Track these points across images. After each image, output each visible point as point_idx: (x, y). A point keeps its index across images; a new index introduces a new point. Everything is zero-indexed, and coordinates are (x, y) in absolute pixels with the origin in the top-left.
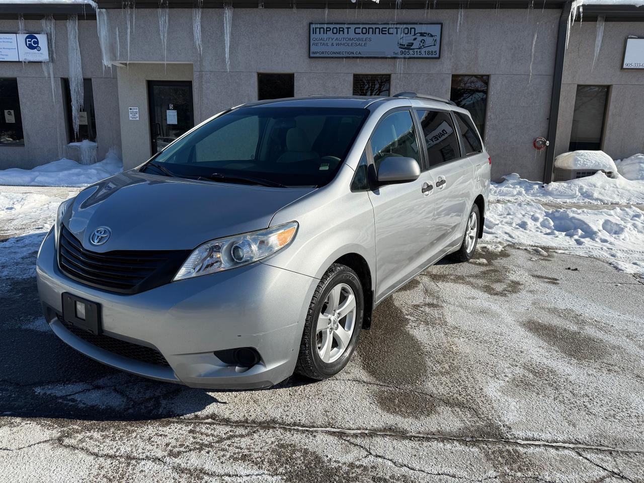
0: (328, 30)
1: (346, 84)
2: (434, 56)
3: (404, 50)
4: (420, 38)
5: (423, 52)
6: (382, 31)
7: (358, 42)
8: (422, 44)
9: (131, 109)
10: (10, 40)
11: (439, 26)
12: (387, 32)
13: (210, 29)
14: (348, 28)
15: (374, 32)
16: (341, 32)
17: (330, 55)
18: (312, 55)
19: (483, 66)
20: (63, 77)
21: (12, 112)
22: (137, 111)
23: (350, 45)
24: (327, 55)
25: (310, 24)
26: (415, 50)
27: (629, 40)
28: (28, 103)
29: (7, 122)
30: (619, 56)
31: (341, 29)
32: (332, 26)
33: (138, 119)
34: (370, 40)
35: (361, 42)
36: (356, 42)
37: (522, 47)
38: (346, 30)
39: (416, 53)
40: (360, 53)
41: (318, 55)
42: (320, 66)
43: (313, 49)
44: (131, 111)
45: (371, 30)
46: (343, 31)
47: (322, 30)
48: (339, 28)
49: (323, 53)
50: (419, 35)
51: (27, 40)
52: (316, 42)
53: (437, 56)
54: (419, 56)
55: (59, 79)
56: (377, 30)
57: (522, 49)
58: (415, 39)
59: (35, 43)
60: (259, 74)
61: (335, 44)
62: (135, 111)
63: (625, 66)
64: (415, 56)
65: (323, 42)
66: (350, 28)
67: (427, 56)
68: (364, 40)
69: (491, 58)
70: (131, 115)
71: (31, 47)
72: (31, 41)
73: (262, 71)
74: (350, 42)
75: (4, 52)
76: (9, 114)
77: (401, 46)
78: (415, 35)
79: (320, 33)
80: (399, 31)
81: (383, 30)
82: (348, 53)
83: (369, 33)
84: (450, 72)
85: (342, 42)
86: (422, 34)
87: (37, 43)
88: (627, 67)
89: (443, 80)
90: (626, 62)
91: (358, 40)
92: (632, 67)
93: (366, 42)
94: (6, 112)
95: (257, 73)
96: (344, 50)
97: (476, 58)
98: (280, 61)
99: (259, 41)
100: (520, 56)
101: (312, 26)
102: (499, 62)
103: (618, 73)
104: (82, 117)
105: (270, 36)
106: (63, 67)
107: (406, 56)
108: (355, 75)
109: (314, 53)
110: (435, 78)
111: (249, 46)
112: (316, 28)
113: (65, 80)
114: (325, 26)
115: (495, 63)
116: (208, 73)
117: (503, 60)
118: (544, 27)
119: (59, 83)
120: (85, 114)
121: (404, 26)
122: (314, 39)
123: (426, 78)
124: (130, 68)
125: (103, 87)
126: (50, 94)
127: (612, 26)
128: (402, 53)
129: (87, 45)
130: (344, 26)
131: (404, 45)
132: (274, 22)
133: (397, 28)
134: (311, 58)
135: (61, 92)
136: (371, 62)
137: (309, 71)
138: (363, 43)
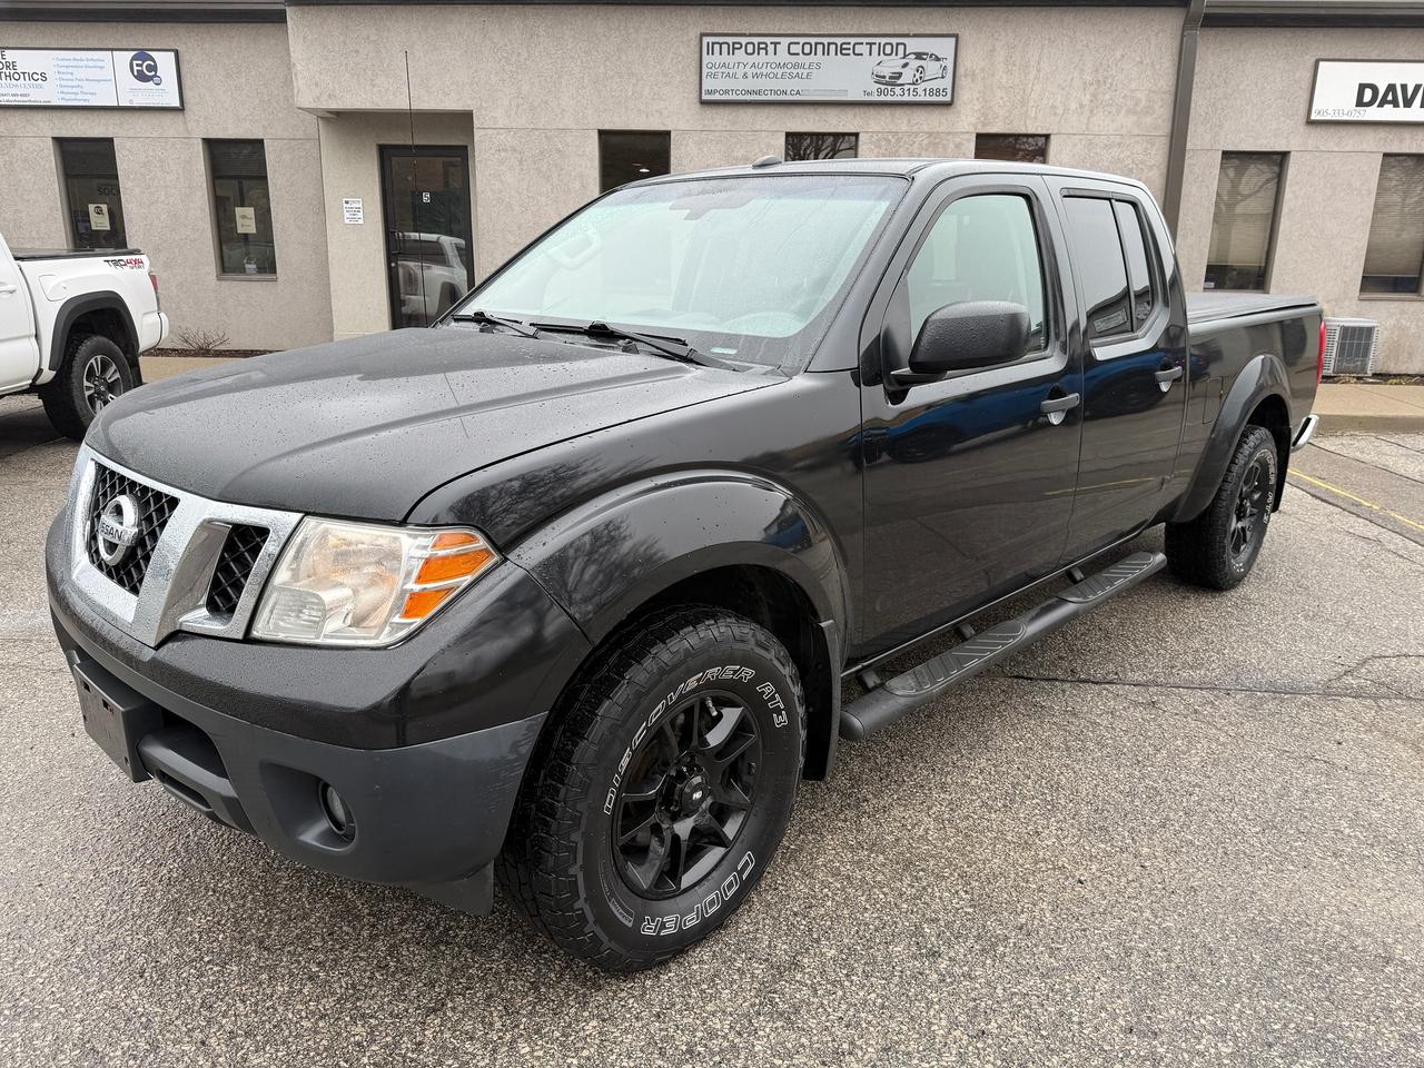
0: (733, 49)
2: (941, 99)
3: (883, 87)
4: (915, 64)
5: (920, 91)
6: (842, 49)
7: (795, 72)
8: (918, 75)
9: (347, 202)
10: (100, 64)
11: (954, 39)
12: (851, 52)
13: (506, 46)
14: (775, 44)
15: (826, 52)
16: (762, 52)
17: (741, 98)
18: (705, 97)
19: (1036, 118)
20: (206, 136)
21: (104, 207)
22: (360, 205)
23: (779, 76)
24: (735, 97)
25: (703, 35)
26: (906, 87)
27: (1321, 63)
28: (137, 190)
29: (94, 228)
30: (1303, 93)
31: (762, 46)
32: (744, 40)
33: (361, 222)
34: (819, 66)
35: (800, 71)
36: (792, 70)
37: (1110, 81)
38: (771, 48)
39: (906, 93)
40: (798, 93)
41: (716, 97)
42: (721, 118)
43: (708, 84)
44: (349, 205)
45: (820, 47)
46: (766, 49)
47: (725, 47)
48: (759, 44)
49: (726, 92)
50: (914, 56)
51: (135, 62)
52: (713, 70)
53: (948, 98)
54: (912, 98)
55: (200, 141)
56: (833, 47)
57: (1111, 85)
58: (905, 65)
59: (150, 68)
60: (602, 133)
61: (750, 75)
62: (354, 205)
63: (1314, 117)
64: (906, 98)
65: (727, 71)
66: (779, 43)
67: (928, 98)
68: (807, 66)
69: (1051, 101)
70: (347, 215)
71: (141, 77)
72: (141, 65)
73: (607, 127)
74: (780, 71)
75: (88, 87)
76: (98, 213)
77: (879, 79)
78: (905, 56)
79: (721, 54)
80: (875, 48)
81: (844, 46)
82: (776, 93)
83: (816, 54)
84: (972, 130)
85: (764, 71)
86: (919, 56)
87: (153, 68)
88: (1319, 118)
89: (958, 146)
90: (1315, 107)
91: (794, 66)
92: (1329, 118)
93: (811, 71)
94: (91, 207)
95: (599, 131)
96: (769, 87)
97: (1024, 103)
98: (642, 107)
99: (602, 69)
100: (1107, 97)
101: (706, 40)
102: (1066, 110)
103: (1302, 128)
104: (244, 217)
105: (624, 58)
106: (206, 118)
107: (889, 98)
108: (788, 135)
109: (709, 92)
110: (945, 142)
111: (583, 78)
112: (713, 44)
113: (210, 144)
114: (730, 40)
115: (1060, 111)
116: (502, 131)
117: (1073, 106)
118: (1153, 42)
119: (199, 150)
120: (250, 211)
121: (883, 41)
122: (710, 65)
123: (925, 142)
124: (345, 122)
125: (287, 157)
126: (181, 171)
127: (1289, 35)
128: (880, 92)
129: (253, 73)
130: (768, 40)
131: (884, 77)
132: (632, 30)
133: (871, 44)
134: (704, 103)
135: (203, 168)
136: (821, 110)
137: (699, 128)
138: (806, 72)
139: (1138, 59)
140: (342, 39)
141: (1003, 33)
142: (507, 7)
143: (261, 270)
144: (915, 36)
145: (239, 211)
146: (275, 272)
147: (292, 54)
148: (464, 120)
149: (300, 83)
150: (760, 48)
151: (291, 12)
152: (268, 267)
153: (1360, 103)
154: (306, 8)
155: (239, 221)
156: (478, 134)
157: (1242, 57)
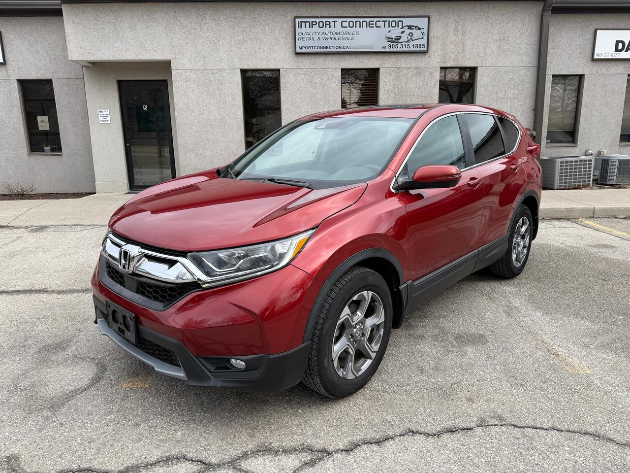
0: (312, 25)
1: (334, 80)
2: (422, 49)
3: (392, 44)
4: (408, 31)
5: (411, 46)
6: (369, 24)
7: (345, 36)
8: (409, 37)
11: (427, 19)
12: (374, 26)
13: (188, 24)
14: (335, 22)
15: (361, 26)
16: (328, 26)
17: (317, 50)
18: (298, 50)
19: (470, 59)
20: (19, 78)
22: (108, 113)
23: (337, 39)
24: (314, 50)
25: (295, 18)
26: (404, 44)
27: (598, 31)
30: (590, 46)
31: (327, 23)
32: (317, 20)
33: (109, 122)
34: (358, 33)
35: (348, 36)
36: (344, 36)
37: (506, 39)
38: (332, 24)
39: (404, 47)
40: (347, 47)
41: (304, 50)
42: (307, 62)
43: (299, 44)
44: (102, 113)
45: (358, 23)
46: (329, 24)
47: (308, 24)
48: (326, 22)
49: (309, 48)
50: (407, 28)
52: (302, 36)
53: (425, 49)
54: (407, 49)
55: (16, 81)
56: (365, 23)
57: (507, 41)
58: (403, 32)
60: (242, 71)
61: (321, 39)
62: (105, 113)
63: (595, 57)
64: (404, 49)
65: (309, 36)
66: (337, 21)
67: (415, 49)
68: (351, 33)
69: (478, 50)
70: (101, 119)
73: (246, 67)
74: (337, 36)
77: (390, 39)
78: (403, 27)
79: (305, 28)
80: (387, 24)
81: (371, 23)
82: (335, 48)
83: (356, 27)
84: (438, 65)
85: (329, 36)
86: (410, 27)
88: (598, 57)
89: (431, 74)
90: (596, 52)
91: (345, 33)
92: (602, 57)
93: (353, 36)
95: (241, 69)
96: (331, 45)
97: (463, 51)
98: (264, 57)
99: (241, 37)
100: (505, 47)
101: (297, 20)
102: (485, 54)
103: (590, 63)
104: (42, 121)
105: (253, 31)
106: (18, 68)
107: (395, 49)
108: (343, 70)
109: (300, 48)
110: (424, 72)
111: (231, 41)
112: (301, 22)
113: (21, 82)
114: (310, 20)
115: (482, 55)
116: (187, 71)
117: (489, 52)
118: (527, 19)
119: (15, 86)
120: (46, 118)
121: (391, 20)
122: (300, 34)
123: (415, 72)
124: (98, 68)
125: (65, 88)
126: (5, 98)
127: (582, 17)
128: (390, 46)
129: (45, 44)
130: (331, 20)
131: (392, 39)
132: (257, 16)
133: (385, 22)
134: (297, 54)
135: (18, 96)
136: (359, 56)
137: (295, 67)
138: (351, 36)
139: (520, 28)
140: (94, 21)
141: (452, 15)
142: (188, 4)
143: (53, 150)
144: (408, 17)
145: (39, 118)
146: (61, 151)
147: (66, 31)
148: (166, 66)
149: (71, 46)
150: (327, 24)
151: (65, 8)
152: (57, 148)
153: (617, 50)
154: (74, 5)
155: (40, 124)
156: (174, 73)
157: (560, 29)
